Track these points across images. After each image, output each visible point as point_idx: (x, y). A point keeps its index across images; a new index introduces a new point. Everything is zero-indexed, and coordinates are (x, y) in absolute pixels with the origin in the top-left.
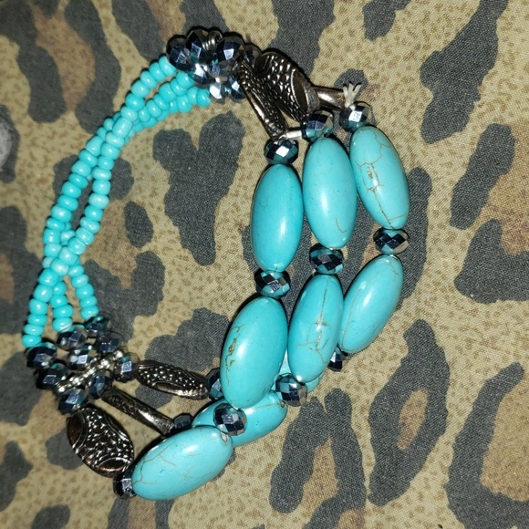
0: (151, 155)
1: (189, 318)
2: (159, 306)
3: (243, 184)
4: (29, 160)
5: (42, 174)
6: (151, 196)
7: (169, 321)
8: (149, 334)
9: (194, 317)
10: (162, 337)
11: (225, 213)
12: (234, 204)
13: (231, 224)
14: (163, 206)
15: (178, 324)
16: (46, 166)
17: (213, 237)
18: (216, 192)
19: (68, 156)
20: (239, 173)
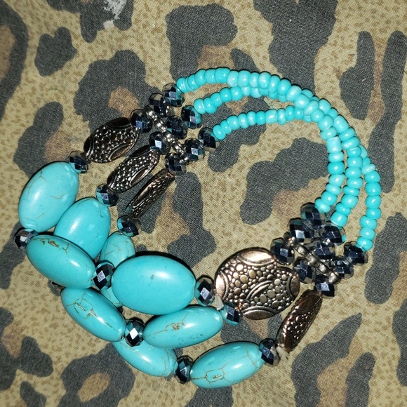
0: (252, 5)
1: (288, 146)
2: (261, 137)
3: (341, 34)
4: (144, 11)
5: (156, 24)
6: (257, 46)
7: (269, 149)
8: (250, 160)
9: (293, 145)
10: (261, 163)
11: (325, 60)
12: (333, 53)
13: (330, 70)
14: (268, 55)
15: (277, 152)
16: (159, 17)
17: (313, 81)
18: (316, 41)
19: (177, 7)
20: (336, 25)
